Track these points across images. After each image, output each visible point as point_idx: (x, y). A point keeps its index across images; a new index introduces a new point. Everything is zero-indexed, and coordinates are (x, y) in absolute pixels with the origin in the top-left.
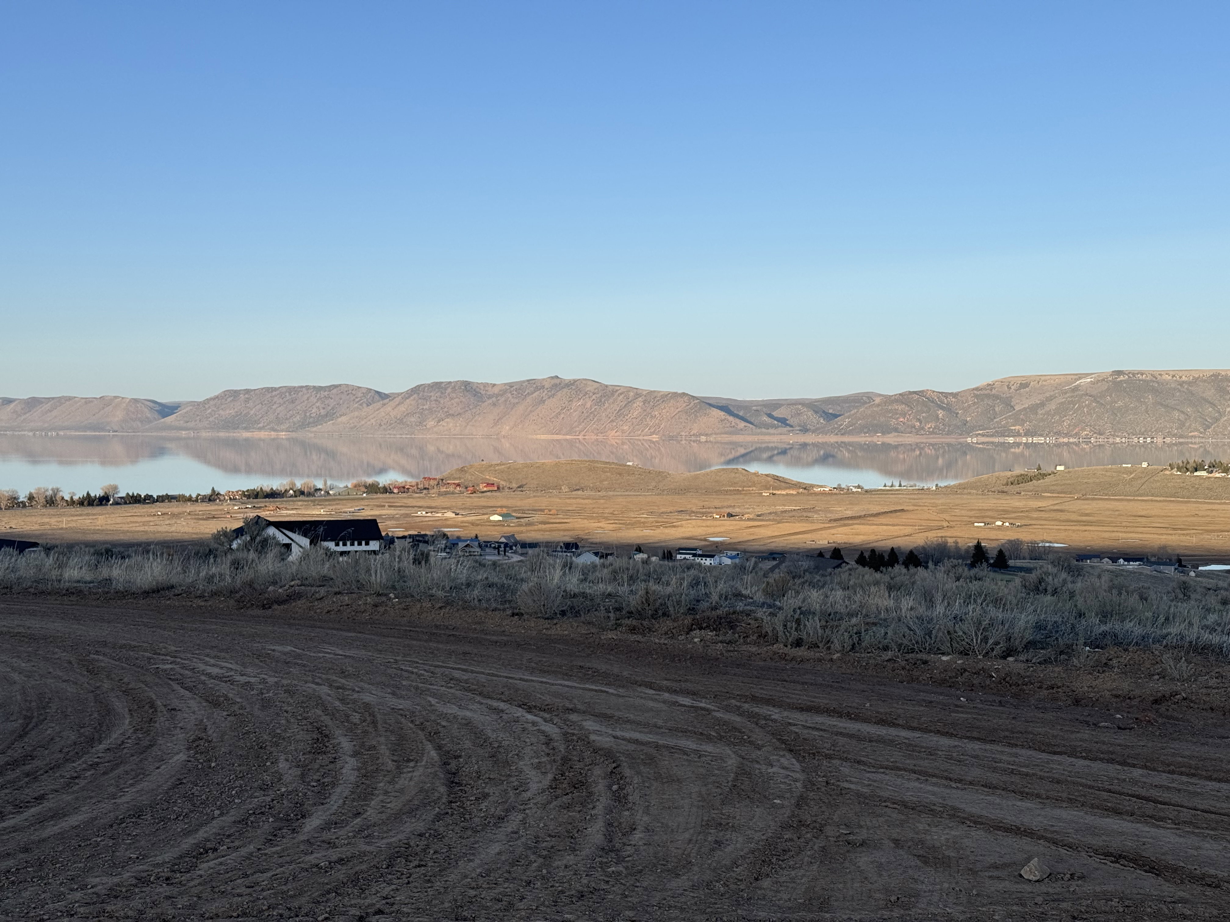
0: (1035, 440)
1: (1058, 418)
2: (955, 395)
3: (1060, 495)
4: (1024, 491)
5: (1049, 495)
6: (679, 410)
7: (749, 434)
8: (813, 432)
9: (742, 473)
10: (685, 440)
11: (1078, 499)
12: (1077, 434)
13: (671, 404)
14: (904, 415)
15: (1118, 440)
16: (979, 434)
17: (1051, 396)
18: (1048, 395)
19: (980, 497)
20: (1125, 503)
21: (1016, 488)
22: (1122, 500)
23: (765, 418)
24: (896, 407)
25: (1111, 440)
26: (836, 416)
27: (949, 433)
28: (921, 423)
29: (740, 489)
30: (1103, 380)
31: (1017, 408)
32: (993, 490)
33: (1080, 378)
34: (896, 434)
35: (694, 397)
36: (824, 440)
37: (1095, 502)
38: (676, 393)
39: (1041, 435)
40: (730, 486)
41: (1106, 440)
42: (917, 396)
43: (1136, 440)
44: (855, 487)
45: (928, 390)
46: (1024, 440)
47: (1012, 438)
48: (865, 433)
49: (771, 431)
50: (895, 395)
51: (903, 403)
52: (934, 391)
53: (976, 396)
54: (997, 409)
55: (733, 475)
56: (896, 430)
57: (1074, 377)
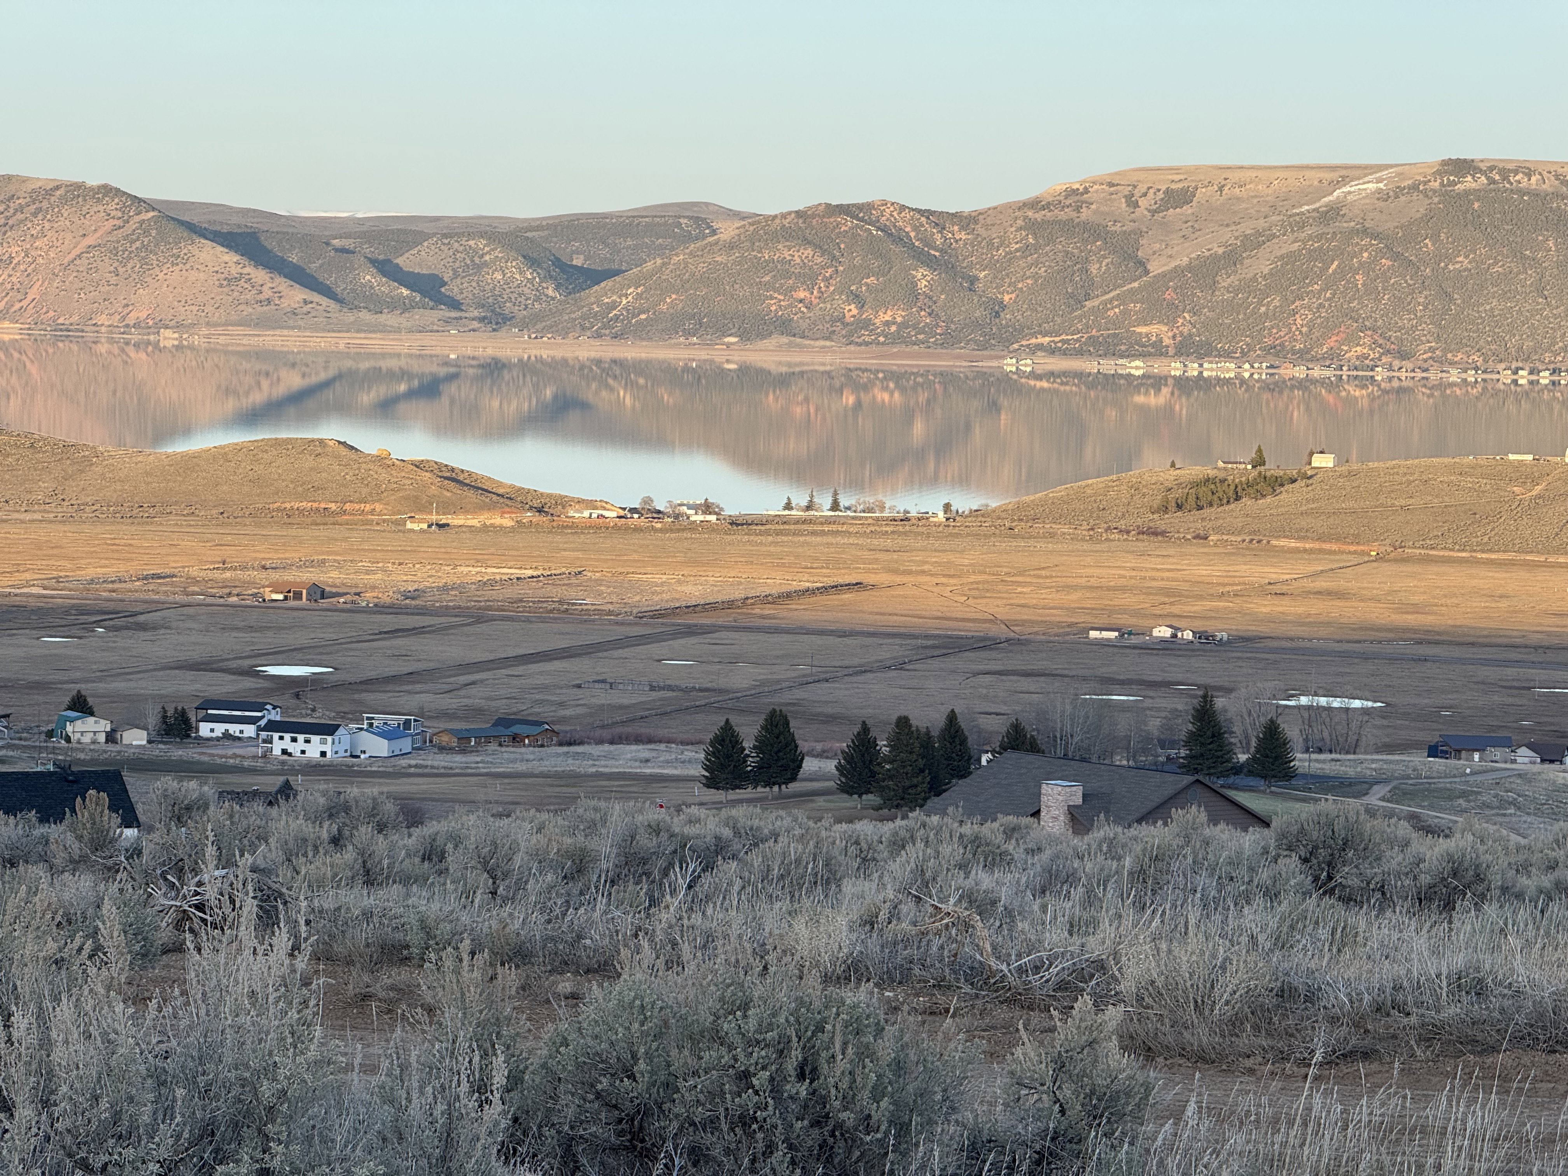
0: (1210, 370)
1: (1277, 303)
2: (967, 221)
3: (1326, 546)
4: (1217, 530)
5: (1293, 544)
6: (90, 241)
7: (315, 328)
8: (524, 326)
9: (337, 457)
10: (111, 341)
11: (1379, 558)
12: (1333, 358)
13: (62, 223)
14: (809, 278)
15: (1454, 376)
16: (1040, 347)
17: (1259, 234)
18: (1247, 228)
19: (1086, 546)
20: (1523, 574)
21: (1191, 521)
22: (1512, 563)
23: (370, 278)
24: (787, 254)
25: (1433, 375)
26: (594, 277)
27: (950, 340)
28: (861, 307)
29: (333, 506)
30: (1415, 187)
31: (1156, 267)
32: (1122, 524)
33: (1344, 180)
34: (785, 340)
35: (140, 200)
36: (558, 354)
37: (1435, 568)
38: (79, 186)
39: (1227, 355)
40: (302, 497)
41: (1419, 375)
42: (850, 223)
43: (1506, 377)
44: (695, 507)
45: (885, 203)
46: (1176, 368)
47: (1138, 363)
48: (688, 334)
49: (388, 319)
50: (784, 216)
51: (807, 242)
52: (903, 208)
53: (1032, 226)
54: (1094, 269)
55: (309, 462)
56: (784, 326)
57: (1328, 176)
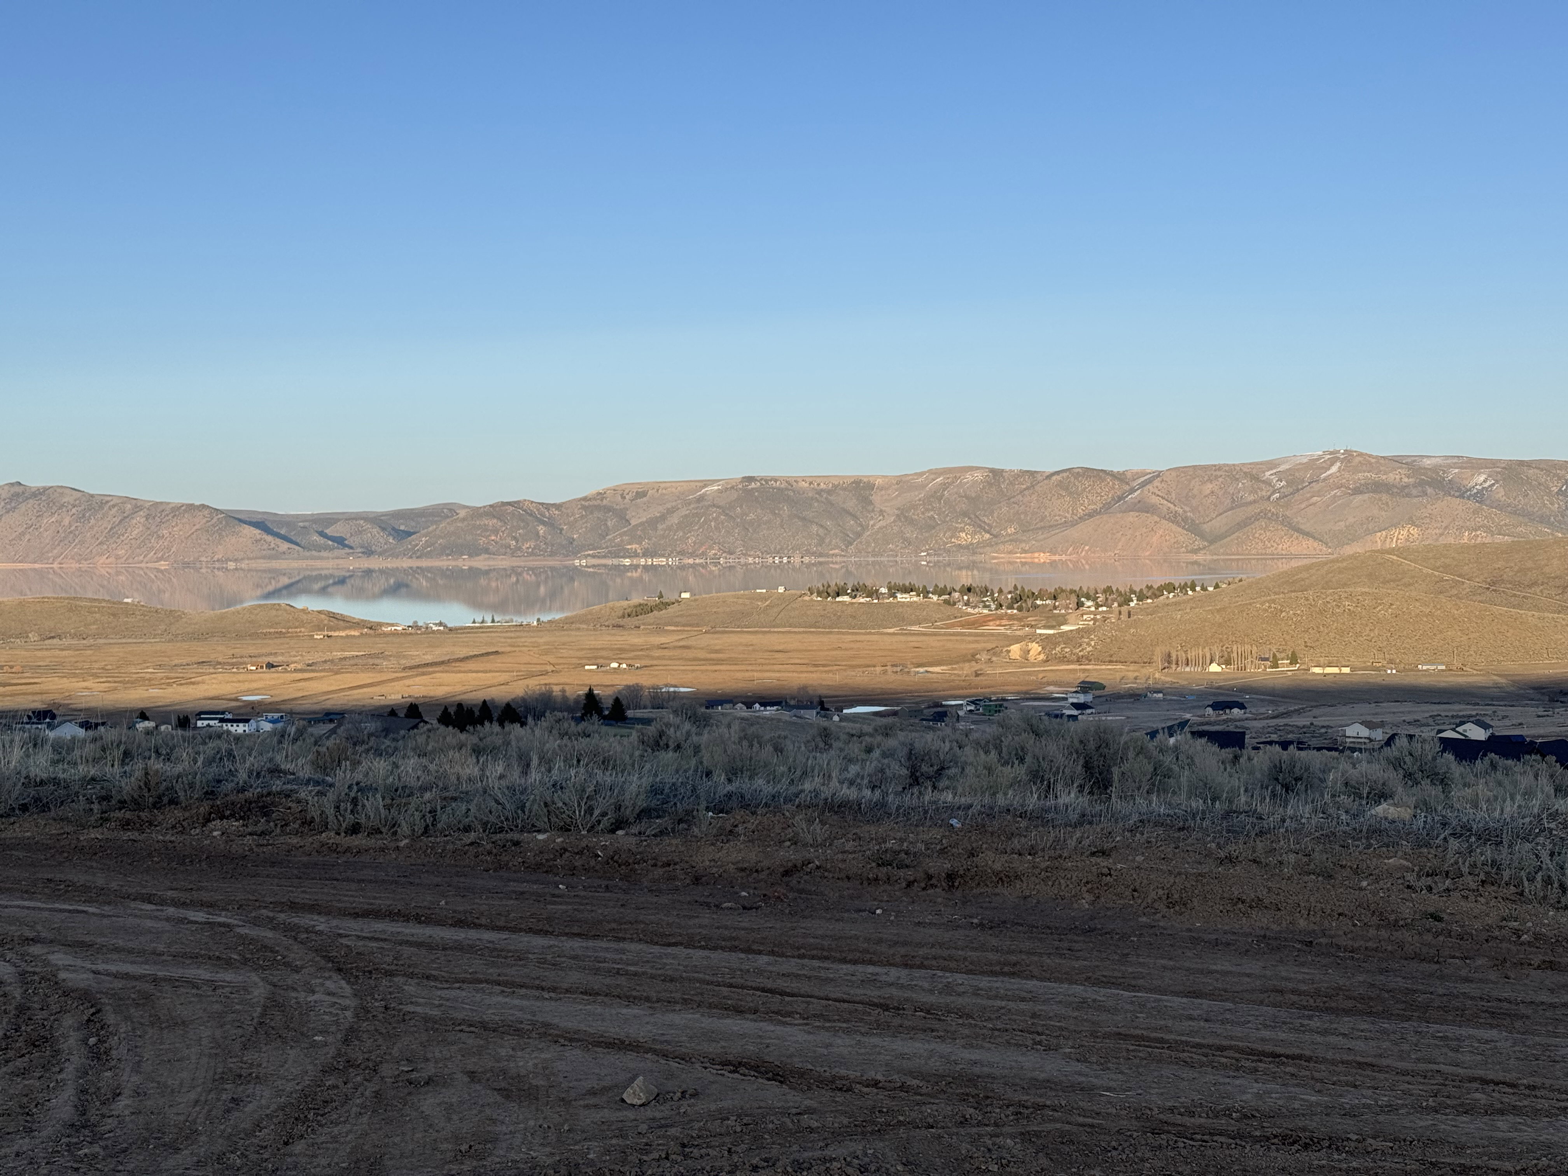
0: (656, 561)
1: (681, 534)
2: (558, 506)
3: (686, 629)
4: (644, 624)
5: (673, 628)
6: (197, 527)
7: (293, 559)
8: (380, 554)
9: (286, 610)
10: (207, 568)
11: (706, 632)
12: (704, 554)
13: (185, 520)
14: (496, 531)
15: (751, 560)
16: (589, 555)
17: (673, 508)
18: (669, 506)
19: (592, 633)
20: (760, 636)
21: (634, 621)
22: (756, 632)
23: (316, 538)
24: (486, 522)
25: (742, 560)
26: (410, 534)
27: (553, 554)
28: (517, 542)
29: (284, 630)
30: (732, 487)
31: (634, 522)
32: (606, 624)
33: (705, 486)
34: (487, 556)
35: (217, 510)
36: (395, 566)
37: (726, 635)
38: (192, 505)
39: (663, 556)
40: (271, 627)
41: (737, 560)
42: (511, 508)
43: (770, 560)
44: (436, 624)
45: (525, 500)
46: (642, 561)
47: (628, 560)
48: (448, 555)
49: (324, 554)
50: (485, 507)
51: (494, 517)
52: (532, 502)
53: (584, 508)
54: (609, 523)
55: (274, 613)
56: (487, 551)
57: (699, 484)
